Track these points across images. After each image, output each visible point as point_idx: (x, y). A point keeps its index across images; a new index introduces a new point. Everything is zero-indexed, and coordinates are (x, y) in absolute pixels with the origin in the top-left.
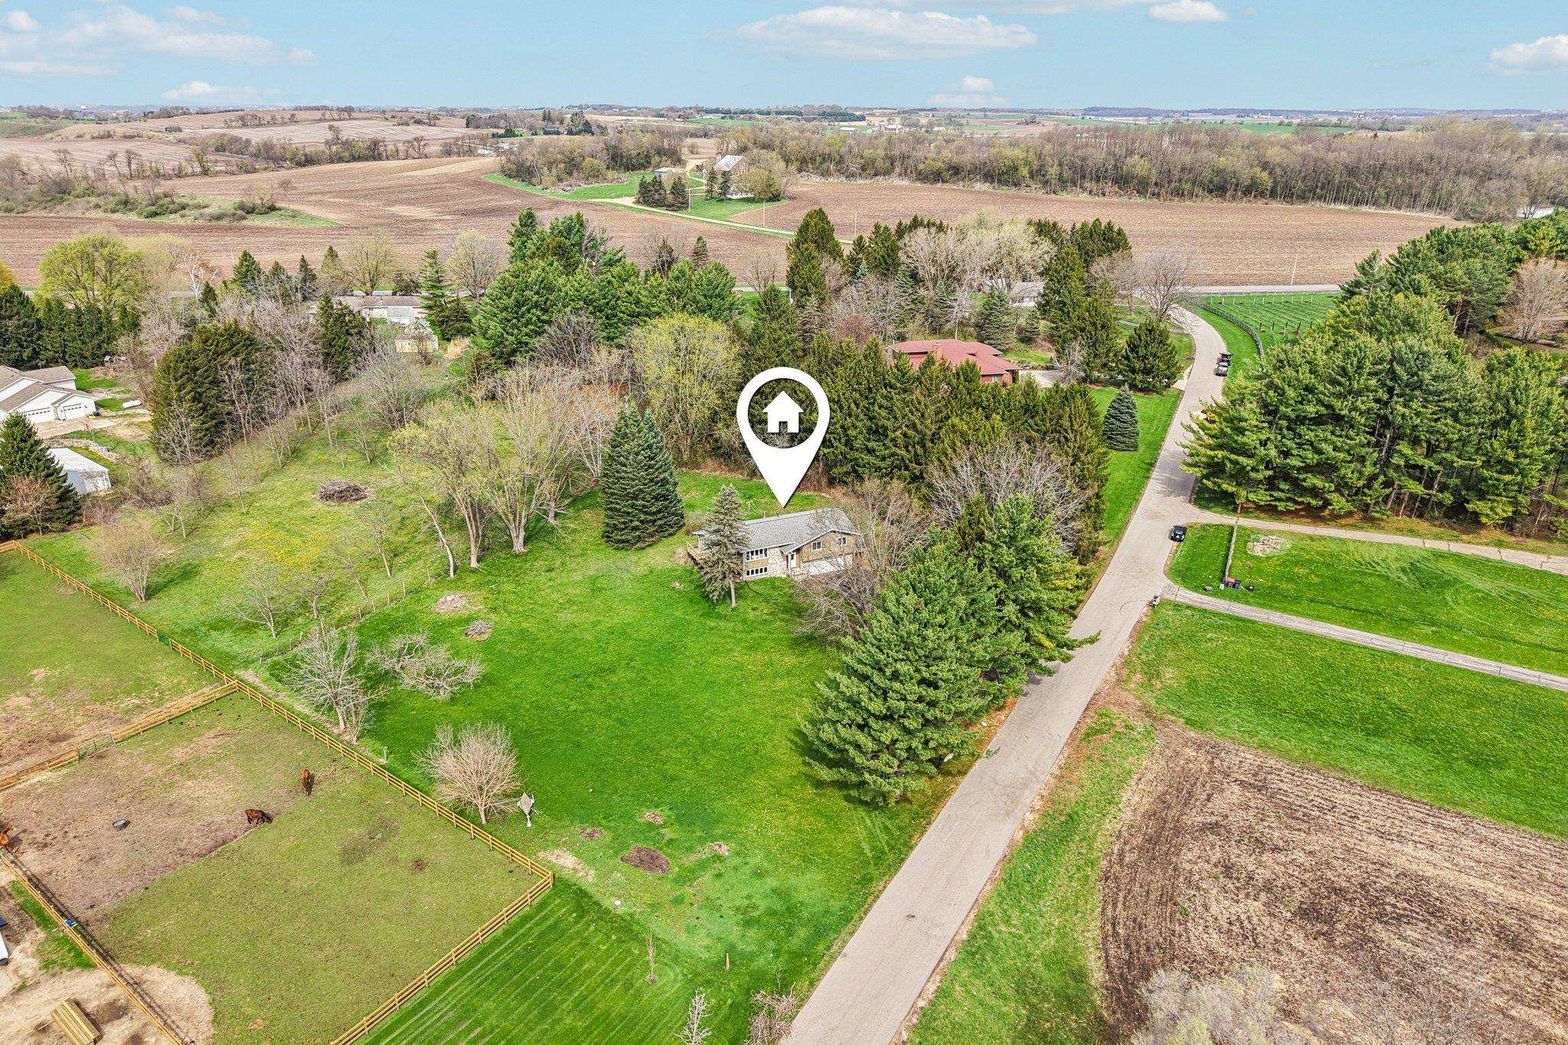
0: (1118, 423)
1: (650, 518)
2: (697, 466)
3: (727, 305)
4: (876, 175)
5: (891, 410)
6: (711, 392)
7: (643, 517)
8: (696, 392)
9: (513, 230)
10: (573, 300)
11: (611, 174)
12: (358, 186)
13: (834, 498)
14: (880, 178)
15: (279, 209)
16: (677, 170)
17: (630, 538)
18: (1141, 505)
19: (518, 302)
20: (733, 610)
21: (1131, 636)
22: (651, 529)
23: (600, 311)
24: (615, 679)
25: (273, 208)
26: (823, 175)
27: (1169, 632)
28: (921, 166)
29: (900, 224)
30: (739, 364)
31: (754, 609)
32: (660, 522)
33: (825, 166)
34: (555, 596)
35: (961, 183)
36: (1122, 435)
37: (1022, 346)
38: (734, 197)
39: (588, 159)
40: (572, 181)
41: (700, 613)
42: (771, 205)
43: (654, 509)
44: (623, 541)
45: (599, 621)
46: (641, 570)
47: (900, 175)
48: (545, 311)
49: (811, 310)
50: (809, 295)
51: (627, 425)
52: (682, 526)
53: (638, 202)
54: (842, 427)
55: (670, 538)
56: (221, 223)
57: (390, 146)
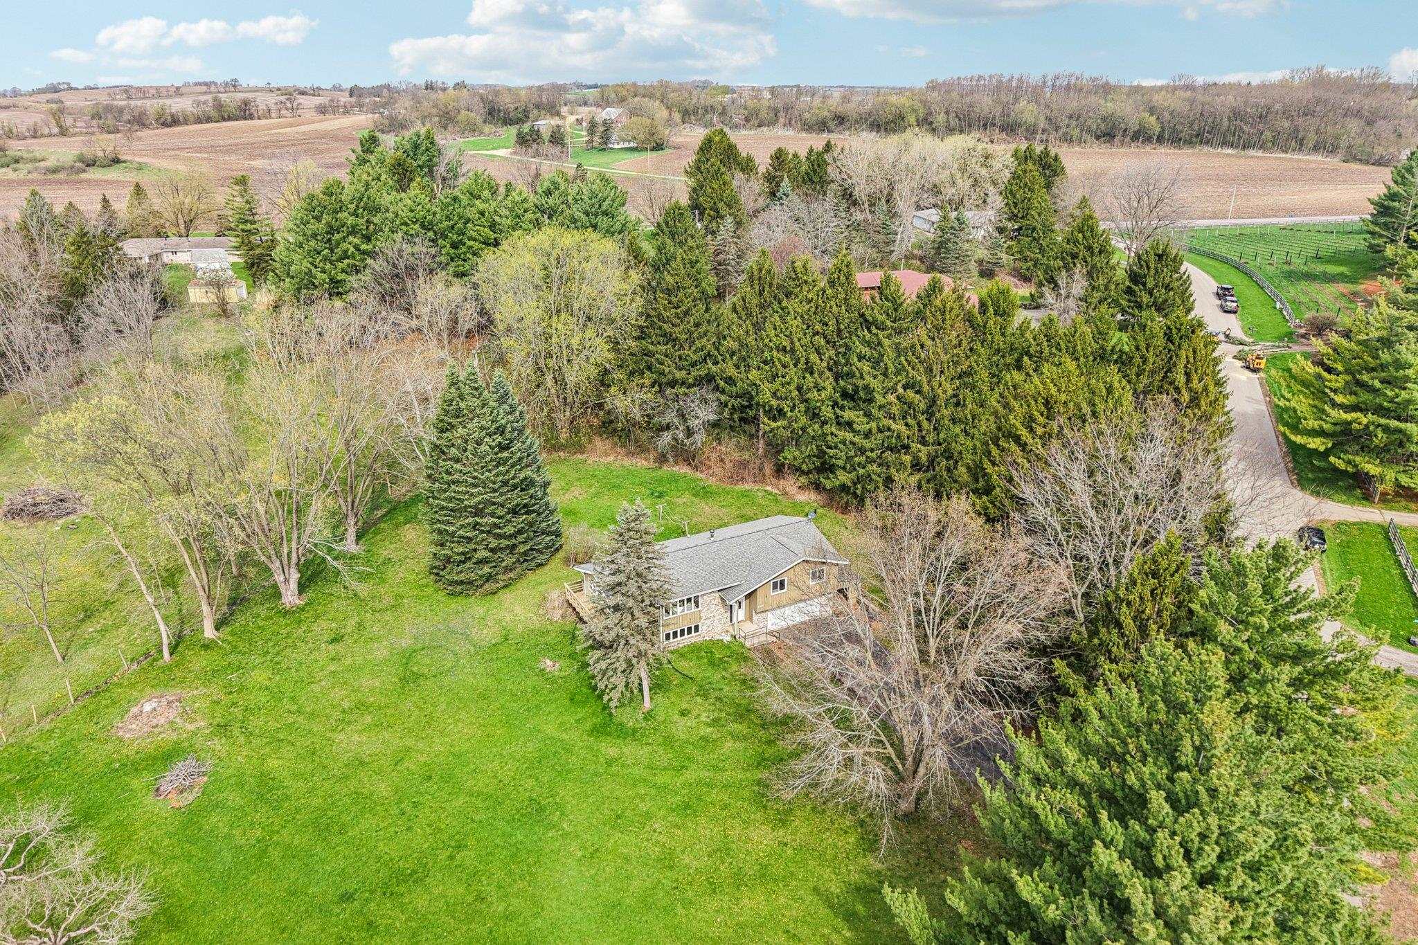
1: (505, 543)
2: (581, 449)
3: (618, 226)
4: (759, 126)
5: (876, 363)
6: (598, 341)
7: (493, 543)
8: (575, 342)
9: (353, 158)
10: (406, 224)
11: (487, 128)
12: (221, 143)
13: (785, 494)
14: (764, 129)
15: (125, 162)
16: (555, 121)
17: (473, 576)
19: (331, 227)
20: (649, 716)
22: (509, 561)
23: (444, 237)
24: (421, 902)
25: (116, 161)
26: (705, 126)
28: (807, 115)
29: (811, 150)
30: (639, 301)
31: (683, 713)
32: (522, 548)
33: (707, 118)
34: (337, 694)
35: (847, 133)
38: (616, 146)
39: (462, 112)
41: (588, 726)
42: (655, 154)
43: (510, 530)
44: (462, 583)
45: (408, 749)
46: (487, 635)
47: (785, 126)
48: (368, 239)
49: (726, 236)
50: (722, 217)
51: (462, 397)
52: (557, 550)
53: (515, 153)
54: (799, 388)
55: (539, 572)
56: (57, 176)
57: (262, 107)
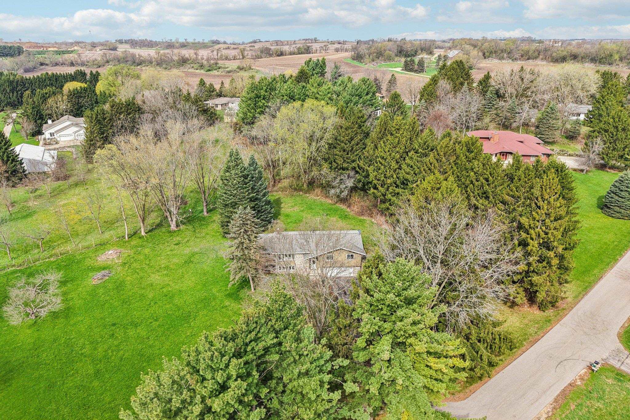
0: (617, 198)
4: (528, 59)
11: (397, 58)
14: (530, 61)
15: (253, 69)
16: (426, 56)
18: (619, 264)
21: (556, 400)
25: (250, 68)
26: (500, 59)
27: (599, 405)
28: (554, 54)
33: (502, 55)
34: (163, 262)
36: (619, 207)
37: (566, 141)
39: (387, 52)
40: (378, 61)
45: (168, 285)
47: (542, 59)
49: (421, 108)
53: (403, 70)
56: (230, 74)
57: (314, 49)
